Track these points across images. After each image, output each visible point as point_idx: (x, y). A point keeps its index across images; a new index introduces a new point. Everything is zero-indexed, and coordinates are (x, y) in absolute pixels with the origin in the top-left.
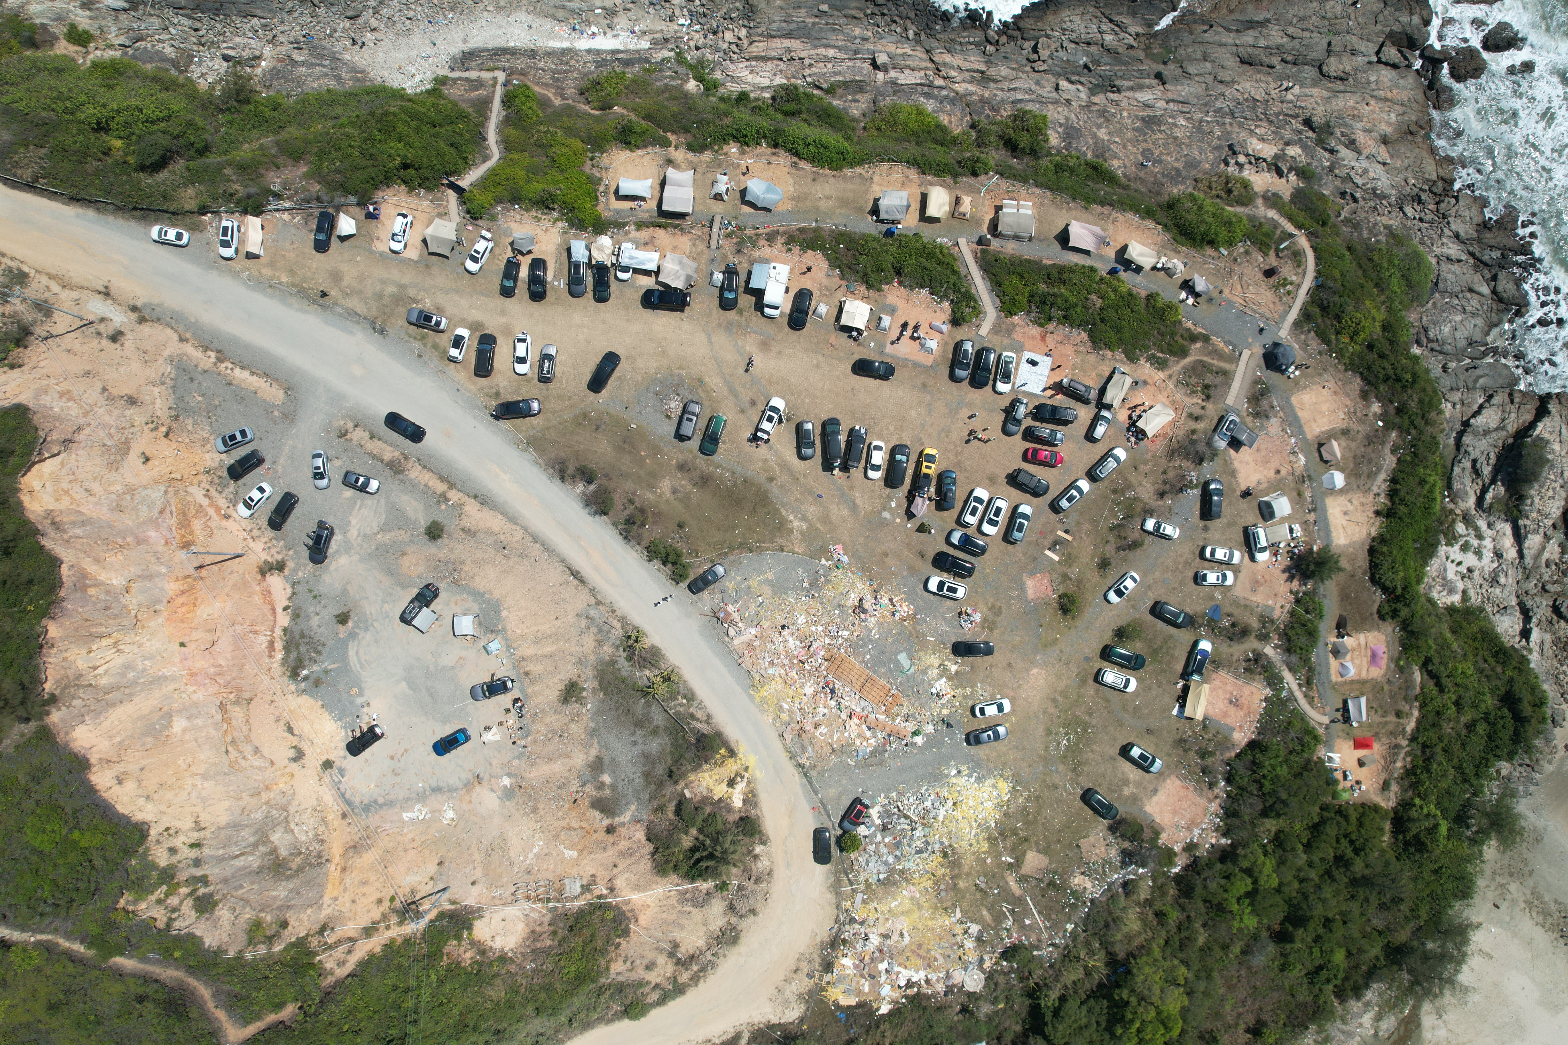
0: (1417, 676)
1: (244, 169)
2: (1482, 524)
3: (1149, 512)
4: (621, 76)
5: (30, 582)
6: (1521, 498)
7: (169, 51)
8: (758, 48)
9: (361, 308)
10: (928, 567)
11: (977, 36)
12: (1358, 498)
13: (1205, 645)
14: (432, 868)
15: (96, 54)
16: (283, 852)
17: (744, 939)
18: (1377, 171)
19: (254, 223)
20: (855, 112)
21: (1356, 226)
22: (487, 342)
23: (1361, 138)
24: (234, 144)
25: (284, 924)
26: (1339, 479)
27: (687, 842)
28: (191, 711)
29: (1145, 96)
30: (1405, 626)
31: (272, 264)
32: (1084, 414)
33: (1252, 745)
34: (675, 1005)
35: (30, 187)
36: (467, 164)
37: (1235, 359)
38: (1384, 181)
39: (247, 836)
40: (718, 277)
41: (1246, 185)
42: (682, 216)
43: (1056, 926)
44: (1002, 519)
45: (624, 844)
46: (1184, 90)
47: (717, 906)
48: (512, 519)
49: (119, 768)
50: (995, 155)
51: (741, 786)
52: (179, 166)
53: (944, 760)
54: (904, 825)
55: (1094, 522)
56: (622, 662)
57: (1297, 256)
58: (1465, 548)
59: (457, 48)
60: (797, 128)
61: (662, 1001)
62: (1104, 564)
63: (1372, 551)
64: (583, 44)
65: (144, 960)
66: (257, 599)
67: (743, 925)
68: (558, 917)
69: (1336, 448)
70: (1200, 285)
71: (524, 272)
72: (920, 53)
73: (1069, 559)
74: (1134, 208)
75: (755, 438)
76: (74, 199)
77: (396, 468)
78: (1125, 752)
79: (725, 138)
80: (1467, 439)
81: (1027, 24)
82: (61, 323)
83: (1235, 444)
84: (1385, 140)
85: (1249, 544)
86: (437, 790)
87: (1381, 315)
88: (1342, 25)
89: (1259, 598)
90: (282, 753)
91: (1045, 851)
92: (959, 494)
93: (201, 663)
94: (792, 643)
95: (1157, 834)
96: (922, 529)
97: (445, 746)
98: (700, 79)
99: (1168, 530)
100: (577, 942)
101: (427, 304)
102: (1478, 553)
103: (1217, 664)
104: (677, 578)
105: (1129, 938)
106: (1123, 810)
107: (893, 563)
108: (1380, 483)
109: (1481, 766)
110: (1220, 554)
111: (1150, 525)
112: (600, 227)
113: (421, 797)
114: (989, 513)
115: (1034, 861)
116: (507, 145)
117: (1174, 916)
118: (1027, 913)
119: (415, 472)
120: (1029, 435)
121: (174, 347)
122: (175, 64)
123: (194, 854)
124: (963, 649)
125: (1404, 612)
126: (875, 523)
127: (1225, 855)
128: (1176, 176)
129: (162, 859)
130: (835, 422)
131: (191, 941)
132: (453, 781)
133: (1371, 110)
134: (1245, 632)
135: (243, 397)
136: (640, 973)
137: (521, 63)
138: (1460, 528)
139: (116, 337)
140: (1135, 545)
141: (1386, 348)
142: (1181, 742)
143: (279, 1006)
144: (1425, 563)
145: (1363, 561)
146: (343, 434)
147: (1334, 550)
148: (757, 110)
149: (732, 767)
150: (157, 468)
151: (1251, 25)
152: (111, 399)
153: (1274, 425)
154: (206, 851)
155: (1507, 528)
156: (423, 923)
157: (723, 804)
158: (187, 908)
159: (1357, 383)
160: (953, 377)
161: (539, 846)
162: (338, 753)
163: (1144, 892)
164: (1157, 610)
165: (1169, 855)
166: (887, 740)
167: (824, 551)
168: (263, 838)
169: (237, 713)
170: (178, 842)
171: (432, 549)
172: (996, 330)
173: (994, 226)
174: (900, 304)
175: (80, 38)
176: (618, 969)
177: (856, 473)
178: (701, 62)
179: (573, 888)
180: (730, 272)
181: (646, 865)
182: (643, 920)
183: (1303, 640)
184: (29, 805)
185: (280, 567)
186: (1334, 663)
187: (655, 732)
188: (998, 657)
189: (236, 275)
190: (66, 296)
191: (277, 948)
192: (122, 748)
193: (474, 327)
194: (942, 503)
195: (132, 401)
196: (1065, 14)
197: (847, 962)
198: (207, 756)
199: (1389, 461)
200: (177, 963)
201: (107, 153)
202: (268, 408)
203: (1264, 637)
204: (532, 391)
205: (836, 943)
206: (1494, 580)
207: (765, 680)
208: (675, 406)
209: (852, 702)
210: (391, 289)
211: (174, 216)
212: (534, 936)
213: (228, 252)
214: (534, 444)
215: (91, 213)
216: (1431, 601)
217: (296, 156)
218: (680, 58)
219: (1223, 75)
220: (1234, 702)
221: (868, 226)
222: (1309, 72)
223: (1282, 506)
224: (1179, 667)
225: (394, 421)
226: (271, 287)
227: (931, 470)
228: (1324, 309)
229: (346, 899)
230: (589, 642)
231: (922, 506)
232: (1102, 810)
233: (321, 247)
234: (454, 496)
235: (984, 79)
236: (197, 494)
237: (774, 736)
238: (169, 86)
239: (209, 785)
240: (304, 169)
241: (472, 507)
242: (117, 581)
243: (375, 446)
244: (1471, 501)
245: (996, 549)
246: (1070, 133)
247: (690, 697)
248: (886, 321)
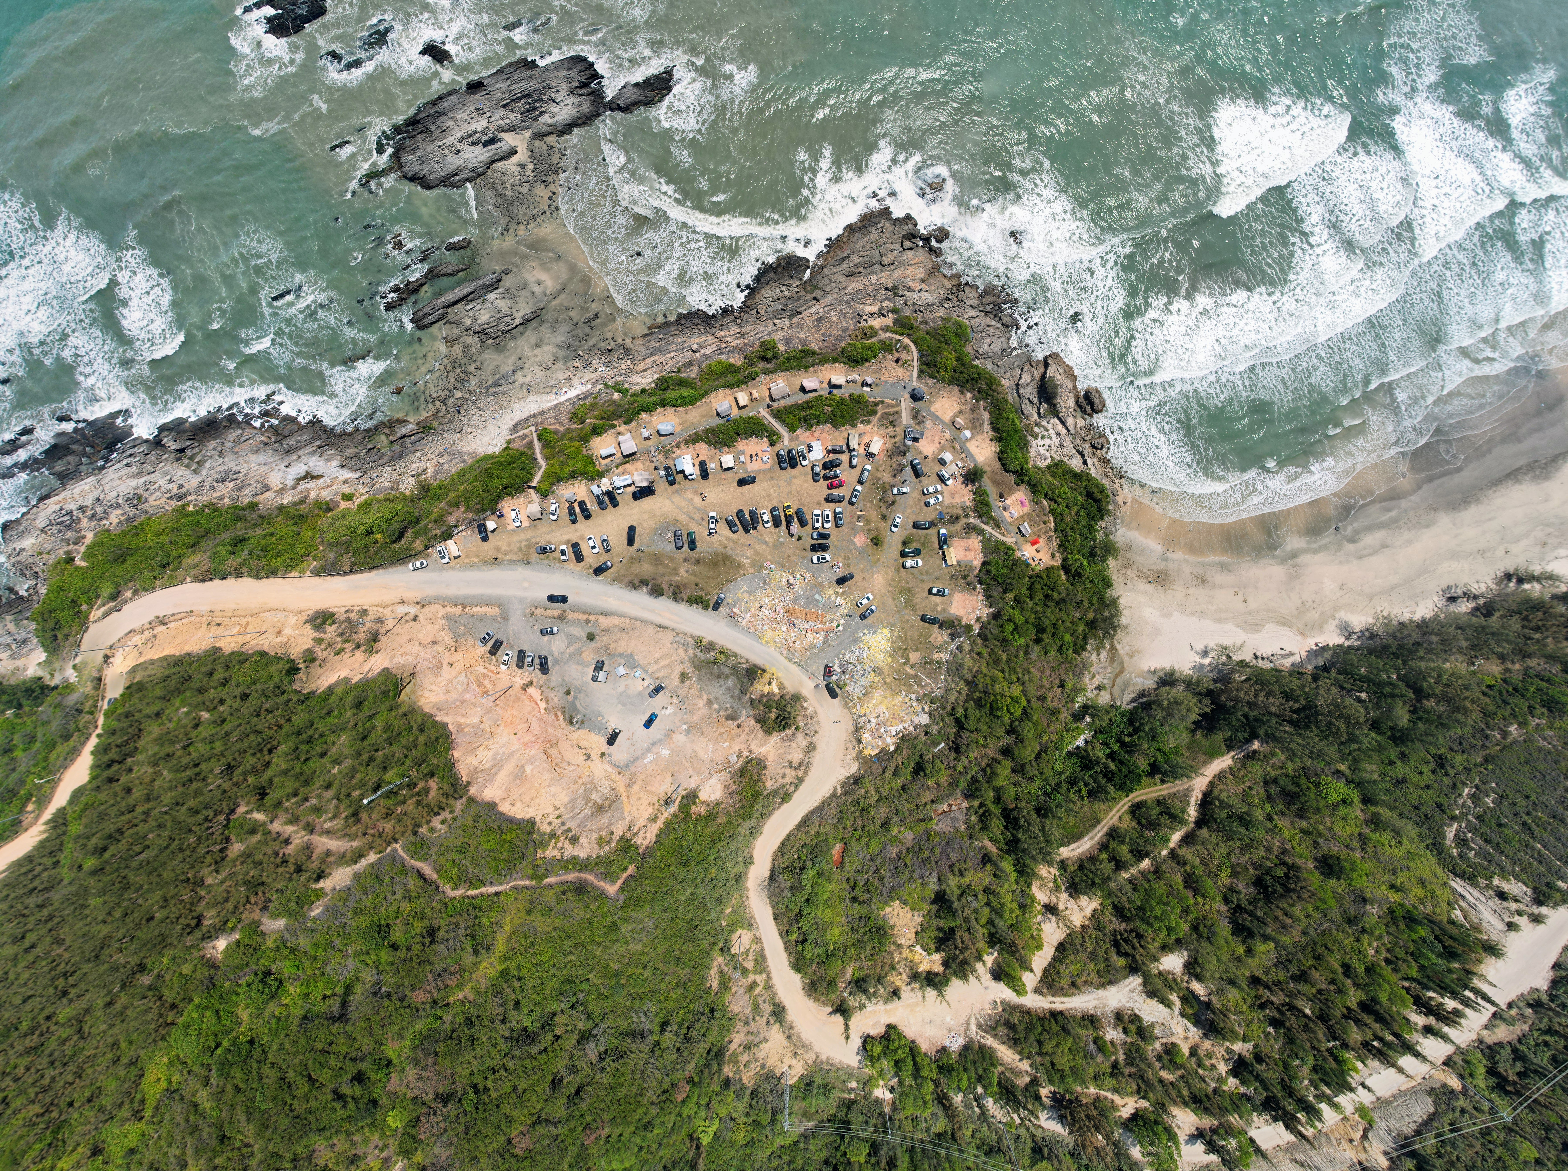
0: (1045, 503)
1: (438, 521)
2: (1044, 423)
3: (892, 486)
4: (584, 406)
5: (437, 739)
6: (1055, 405)
7: (387, 485)
8: (641, 366)
9: (515, 557)
10: (810, 553)
11: (730, 318)
12: (979, 438)
13: (943, 531)
14: (670, 779)
15: (358, 501)
16: (600, 802)
17: (818, 746)
18: (925, 295)
19: (450, 543)
20: (693, 375)
21: (926, 323)
22: (575, 546)
23: (912, 284)
24: (429, 512)
25: (612, 833)
26: (968, 433)
27: (773, 716)
28: (531, 760)
29: (813, 310)
30: (1029, 483)
31: (467, 557)
32: (845, 458)
33: (984, 564)
34: (803, 788)
35: (351, 572)
36: (533, 475)
37: (899, 404)
38: (930, 298)
39: (580, 802)
40: (663, 473)
41: (871, 328)
42: (634, 454)
43: (936, 680)
44: (831, 518)
45: (747, 730)
46: (828, 299)
47: (800, 737)
48: (622, 616)
49: (510, 800)
50: (761, 365)
51: (774, 683)
52: (409, 534)
53: (855, 632)
54: (851, 667)
55: (871, 501)
56: (699, 654)
57: (906, 348)
58: (1043, 438)
59: (510, 424)
60: (671, 394)
61: (796, 789)
62: (884, 517)
63: (1000, 459)
64: (563, 398)
65: (558, 875)
66: (527, 702)
67: (815, 740)
68: (733, 774)
69: (960, 420)
70: (869, 380)
71: (577, 510)
72: (710, 337)
73: (868, 522)
74: (827, 361)
75: (710, 534)
76: (371, 568)
77: (561, 618)
78: (930, 592)
79: (637, 413)
80: (1021, 391)
81: (750, 302)
82: (389, 624)
83: (916, 440)
84: (923, 281)
85: (942, 479)
86: (654, 744)
87: (953, 355)
88: (881, 242)
89: (957, 500)
90: (580, 759)
91: (917, 650)
92: (808, 516)
93: (527, 738)
94: (767, 612)
95: (960, 621)
96: (799, 539)
97: (648, 724)
98: (620, 391)
99: (904, 490)
100: (745, 781)
101: (543, 542)
102: (1049, 437)
103: (952, 537)
104: (706, 608)
105: (970, 669)
106: (941, 618)
107: (794, 559)
108: (987, 427)
109: (1090, 529)
110: (931, 490)
111: (895, 491)
112: (601, 475)
113: (648, 750)
114: (825, 519)
115: (914, 656)
116: (547, 458)
117: (985, 652)
118: (921, 680)
119: (571, 616)
120: (826, 478)
121: (442, 612)
122: (392, 489)
123: (560, 821)
124: (841, 581)
125: (1026, 479)
126: (778, 546)
127: (996, 616)
128: (840, 338)
129: (547, 829)
130: (740, 511)
131: (575, 858)
132: (659, 737)
133: (911, 271)
134: (958, 518)
135: (481, 619)
136: (781, 781)
137: (539, 419)
138: (1036, 429)
139: (415, 619)
140: (893, 503)
141: (962, 368)
142: (952, 577)
143: (625, 869)
144: (1027, 451)
145: (997, 465)
146: (532, 614)
147: (979, 465)
148: (650, 394)
149: (767, 676)
150: (458, 666)
151: (843, 259)
152: (425, 646)
153: (929, 423)
154: (565, 817)
155: (1056, 421)
156: (677, 803)
157: (770, 694)
158: (567, 845)
159: (956, 389)
160: (782, 469)
161: (711, 747)
162: (605, 748)
163: (967, 647)
164: (916, 526)
165: (969, 627)
166: (827, 635)
167: (762, 567)
168: (588, 799)
169: (553, 752)
170: (550, 819)
171: (593, 645)
172: (791, 440)
173: (771, 396)
174: (745, 448)
175: (348, 497)
176: (770, 785)
177: (760, 527)
178: (617, 384)
179: (733, 759)
180: (666, 468)
181: (761, 734)
182: (770, 758)
183: (984, 509)
184: (478, 832)
185: (531, 683)
186: (1006, 514)
187: (727, 677)
188: (857, 577)
189: (454, 568)
190: (387, 611)
191: (613, 844)
192: (508, 791)
193: (567, 542)
194: (803, 523)
195: (434, 643)
196: (763, 291)
197: (866, 735)
198: (547, 776)
199: (986, 416)
200: (573, 870)
201: (376, 542)
202: (494, 619)
203: (967, 516)
204: (605, 557)
205: (857, 729)
206: (1062, 446)
207: (763, 633)
208: (670, 536)
209: (804, 625)
210: (524, 543)
211: (416, 555)
212: (727, 787)
213: (446, 560)
214: (616, 579)
215: (381, 571)
216: (1037, 467)
217: (457, 505)
218: (607, 386)
219: (842, 285)
220: (967, 549)
221: (718, 421)
222: (877, 267)
223: (948, 456)
224: (937, 545)
225: (551, 598)
226: (472, 566)
227: (791, 512)
228: (927, 365)
229: (634, 810)
230: (681, 652)
231: (795, 528)
232: (933, 621)
233: (485, 539)
234: (592, 618)
235: (742, 335)
236: (480, 669)
237: (778, 655)
238: (391, 500)
239: (553, 788)
240: (462, 509)
241: (602, 619)
242: (476, 720)
243: (549, 613)
244: (1036, 416)
245: (834, 533)
246: (787, 342)
247: (735, 655)
248: (742, 458)
